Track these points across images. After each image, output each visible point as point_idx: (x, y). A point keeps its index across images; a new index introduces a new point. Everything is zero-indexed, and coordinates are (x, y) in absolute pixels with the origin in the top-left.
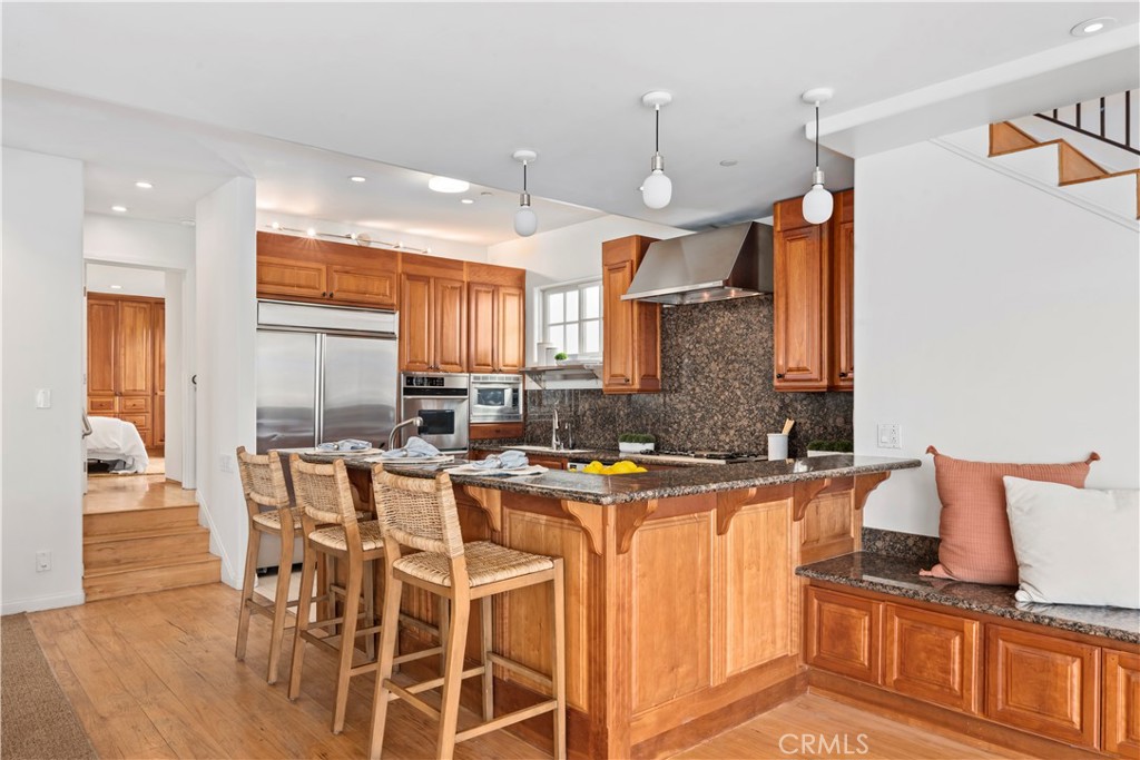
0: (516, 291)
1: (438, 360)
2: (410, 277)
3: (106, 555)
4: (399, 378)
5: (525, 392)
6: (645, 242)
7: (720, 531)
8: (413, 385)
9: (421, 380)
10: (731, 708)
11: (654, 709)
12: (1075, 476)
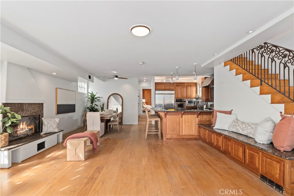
0: (195, 86)
1: (181, 97)
2: (177, 86)
3: (141, 120)
4: (175, 100)
5: (197, 102)
6: (205, 78)
7: (181, 117)
8: (177, 101)
9: (178, 100)
10: (183, 138)
11: (170, 135)
12: (230, 113)
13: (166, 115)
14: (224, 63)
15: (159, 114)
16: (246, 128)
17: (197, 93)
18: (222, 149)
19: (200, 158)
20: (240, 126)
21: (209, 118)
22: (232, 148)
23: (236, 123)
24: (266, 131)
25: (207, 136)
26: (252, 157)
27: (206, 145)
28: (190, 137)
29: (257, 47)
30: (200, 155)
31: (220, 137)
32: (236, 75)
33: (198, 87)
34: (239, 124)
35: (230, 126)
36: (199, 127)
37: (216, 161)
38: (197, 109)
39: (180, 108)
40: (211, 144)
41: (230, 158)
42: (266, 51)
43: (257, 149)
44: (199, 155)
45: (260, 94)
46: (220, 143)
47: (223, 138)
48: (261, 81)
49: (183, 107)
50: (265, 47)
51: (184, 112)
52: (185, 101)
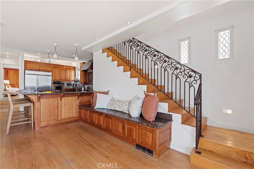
0: (74, 70)
1: (59, 79)
2: (54, 67)
4: (52, 82)
5: (75, 84)
6: (84, 63)
7: (60, 100)
8: (54, 83)
9: (56, 82)
10: (63, 123)
11: (46, 122)
12: (107, 93)
13: (39, 99)
14: (102, 50)
15: (29, 98)
16: (122, 106)
17: (75, 76)
18: (103, 127)
19: (83, 142)
20: (117, 104)
21: (89, 99)
22: (112, 125)
23: (114, 102)
24: (138, 107)
25: (88, 116)
26: (130, 131)
27: (87, 125)
28: (70, 120)
29: (128, 41)
30: (83, 138)
31: (102, 116)
32: (112, 61)
33: (77, 71)
34: (116, 102)
35: (109, 105)
36: (80, 108)
37: (99, 140)
38: (76, 91)
39: (58, 91)
40: (92, 123)
41: (110, 134)
42: (134, 45)
43: (134, 123)
44: (81, 139)
45: (131, 78)
46: (102, 122)
47: (104, 116)
48: (131, 68)
49: (61, 89)
50: (133, 41)
51: (63, 94)
52: (64, 84)
